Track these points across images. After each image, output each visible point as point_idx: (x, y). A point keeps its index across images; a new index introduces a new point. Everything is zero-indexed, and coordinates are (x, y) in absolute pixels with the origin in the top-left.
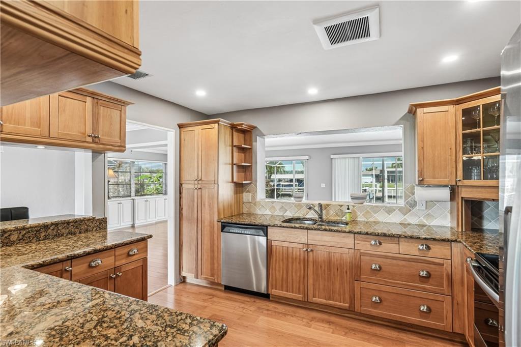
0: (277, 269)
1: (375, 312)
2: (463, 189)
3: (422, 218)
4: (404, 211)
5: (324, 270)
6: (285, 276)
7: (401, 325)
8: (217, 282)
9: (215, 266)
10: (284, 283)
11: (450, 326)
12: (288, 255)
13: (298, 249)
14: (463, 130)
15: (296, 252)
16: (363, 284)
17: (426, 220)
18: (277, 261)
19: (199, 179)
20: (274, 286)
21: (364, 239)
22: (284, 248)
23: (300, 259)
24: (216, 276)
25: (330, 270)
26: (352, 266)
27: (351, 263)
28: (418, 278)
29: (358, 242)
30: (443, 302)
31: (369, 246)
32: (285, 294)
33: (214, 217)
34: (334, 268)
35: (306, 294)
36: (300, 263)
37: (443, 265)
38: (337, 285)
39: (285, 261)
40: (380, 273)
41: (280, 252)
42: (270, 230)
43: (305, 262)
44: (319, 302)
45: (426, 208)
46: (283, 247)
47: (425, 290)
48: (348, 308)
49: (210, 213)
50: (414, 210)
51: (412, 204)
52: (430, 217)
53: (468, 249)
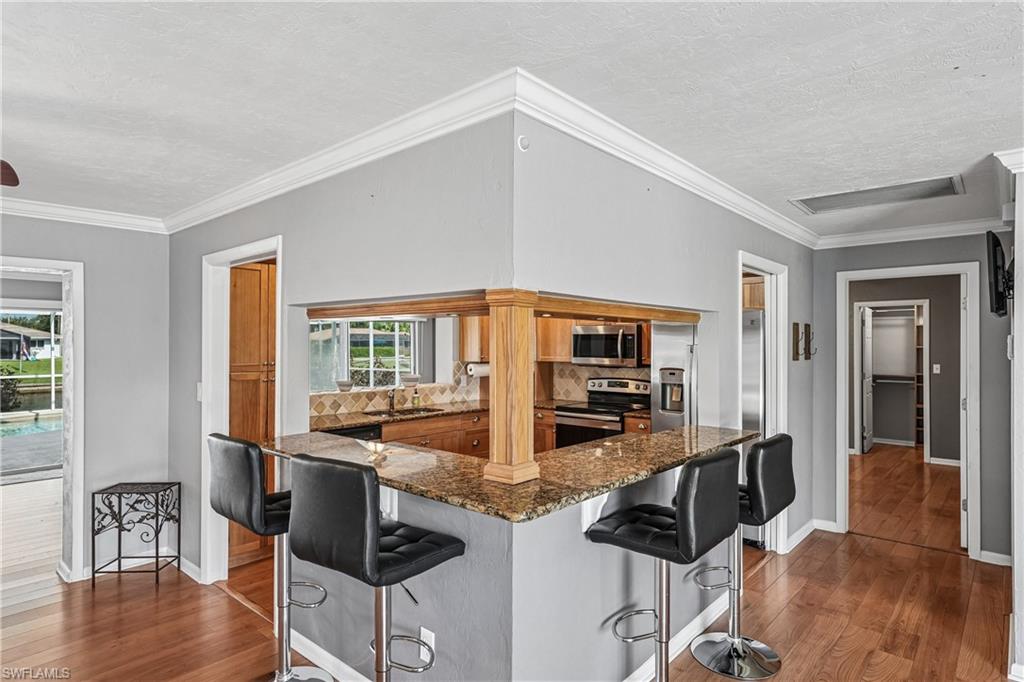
3: (464, 395)
17: (467, 396)
21: (468, 418)
26: (460, 448)
27: (460, 444)
29: (465, 421)
31: (471, 424)
42: (385, 429)
45: (467, 384)
50: (459, 388)
51: (458, 382)
52: (468, 392)
53: (538, 408)
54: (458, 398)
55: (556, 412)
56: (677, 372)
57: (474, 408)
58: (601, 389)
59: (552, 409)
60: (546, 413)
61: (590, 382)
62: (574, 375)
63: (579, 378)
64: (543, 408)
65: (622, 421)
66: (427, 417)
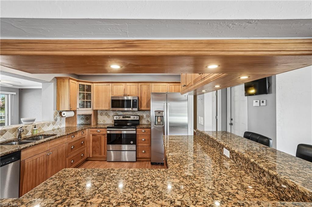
3: (58, 125)
4: (54, 124)
5: (55, 161)
11: (86, 156)
12: (36, 165)
14: (79, 91)
15: (42, 158)
16: (69, 158)
17: (60, 126)
18: (29, 173)
22: (34, 161)
23: (44, 162)
25: (58, 159)
26: (66, 152)
27: (66, 150)
29: (68, 138)
30: (85, 150)
34: (59, 157)
36: (43, 165)
37: (85, 137)
38: (61, 165)
39: (34, 170)
41: (30, 166)
42: (23, 152)
43: (47, 162)
45: (60, 120)
50: (56, 122)
51: (56, 120)
52: (60, 124)
53: (98, 128)
54: (56, 127)
55: (107, 129)
56: (161, 112)
58: (120, 119)
59: (105, 128)
60: (102, 130)
61: (115, 117)
62: (107, 114)
63: (109, 115)
64: (100, 128)
65: (136, 130)
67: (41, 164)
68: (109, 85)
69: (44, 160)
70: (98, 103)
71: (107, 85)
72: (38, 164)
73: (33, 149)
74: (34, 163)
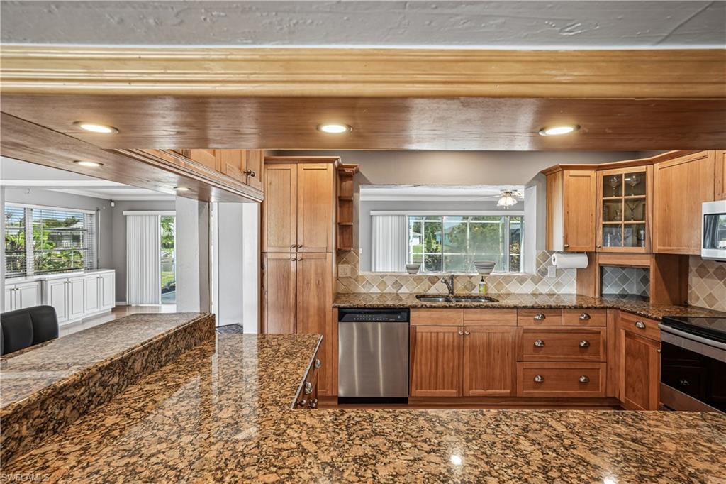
0: (423, 362)
1: (537, 392)
2: (601, 256)
3: (552, 287)
4: (536, 280)
5: (483, 356)
6: (434, 370)
7: (557, 401)
8: (330, 395)
9: (328, 371)
10: (432, 378)
11: (604, 391)
12: (437, 343)
13: (451, 334)
14: (604, 196)
15: (449, 336)
16: (527, 364)
17: (556, 289)
18: (424, 351)
19: (299, 244)
20: (419, 385)
21: (527, 314)
22: (433, 335)
23: (453, 346)
24: (328, 387)
25: (489, 354)
26: (515, 346)
27: (514, 342)
28: (578, 349)
29: (521, 318)
30: (599, 369)
31: (533, 321)
32: (434, 393)
33: (325, 302)
34: (494, 351)
35: (460, 388)
36: (453, 351)
37: (599, 332)
38: (498, 371)
39: (434, 351)
40: (543, 349)
41: (426, 340)
42: (413, 314)
43: (460, 348)
44: (476, 395)
45: (556, 276)
46: (431, 333)
47: (584, 360)
48: (509, 395)
49: (318, 296)
50: (545, 279)
51: (543, 272)
52: (558, 285)
53: (638, 315)
54: (544, 290)
55: (661, 326)
57: (569, 304)
60: (649, 323)
64: (644, 316)
66: (487, 307)
67: (448, 346)
68: (705, 157)
69: (453, 342)
70: (667, 230)
71: (697, 159)
72: (442, 343)
73: (429, 313)
74: (433, 339)
